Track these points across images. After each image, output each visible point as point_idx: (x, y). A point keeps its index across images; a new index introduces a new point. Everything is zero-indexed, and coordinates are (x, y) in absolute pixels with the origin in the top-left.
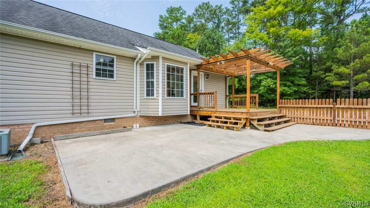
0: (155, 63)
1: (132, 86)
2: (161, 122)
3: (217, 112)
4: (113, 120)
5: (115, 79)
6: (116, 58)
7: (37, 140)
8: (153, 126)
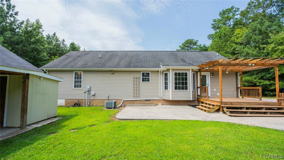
0: (168, 72)
1: (158, 85)
2: (175, 104)
3: (208, 100)
4: (149, 100)
5: (150, 82)
6: (151, 73)
7: (123, 105)
8: (170, 105)
